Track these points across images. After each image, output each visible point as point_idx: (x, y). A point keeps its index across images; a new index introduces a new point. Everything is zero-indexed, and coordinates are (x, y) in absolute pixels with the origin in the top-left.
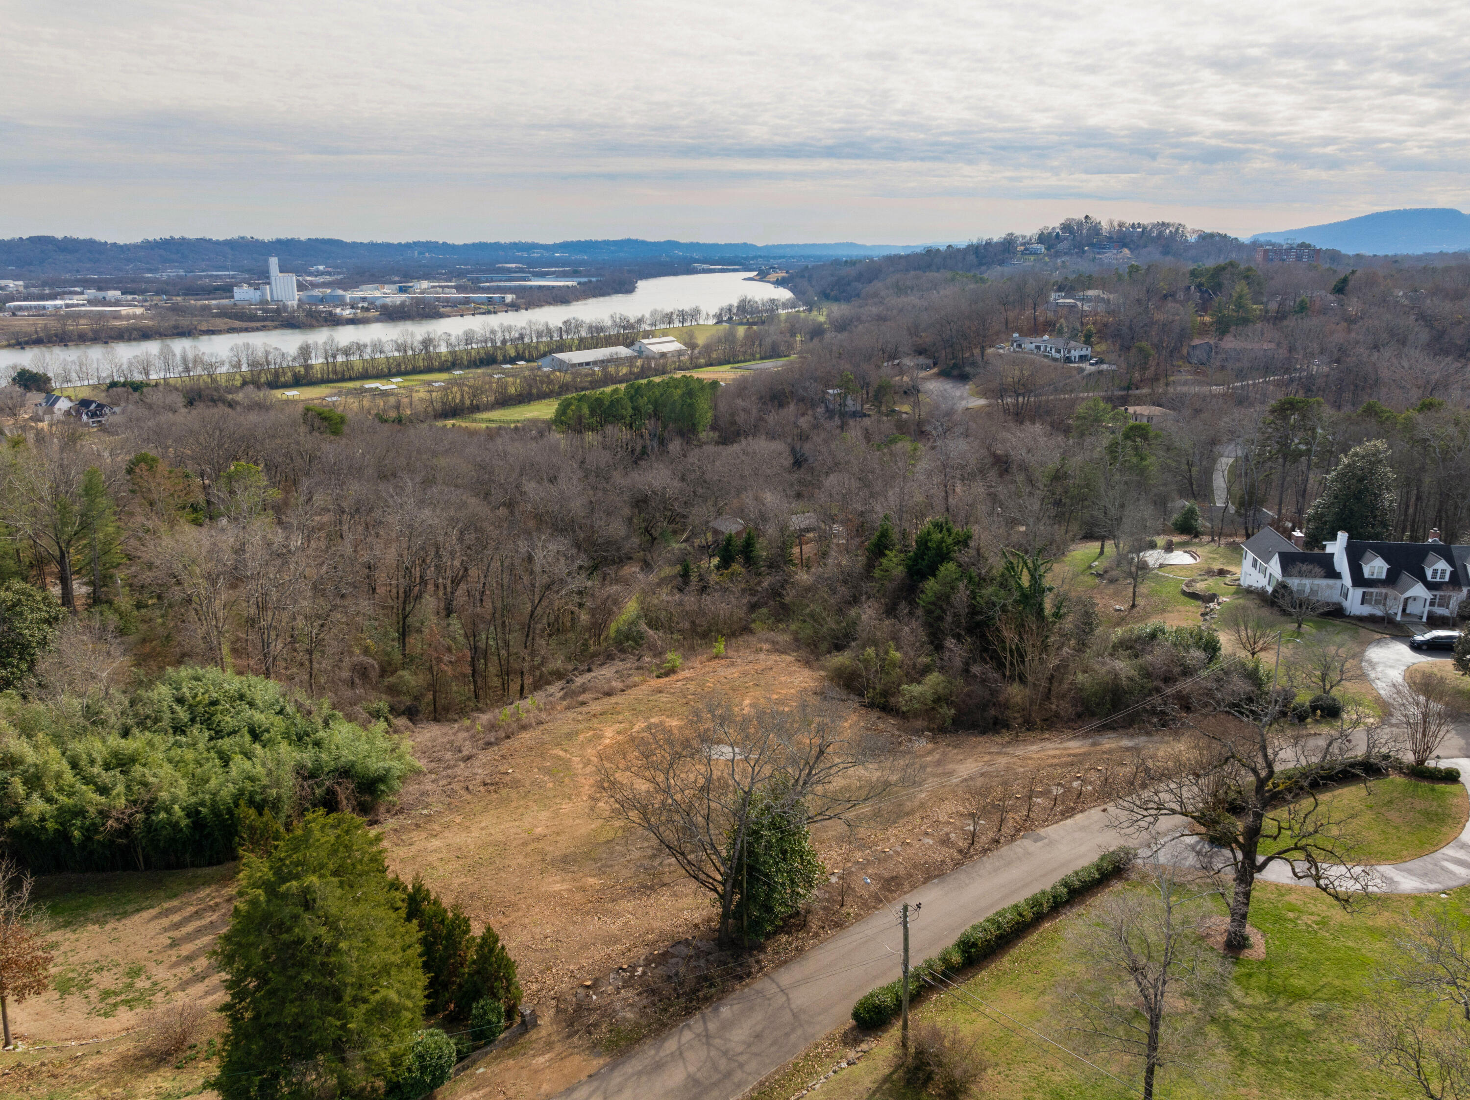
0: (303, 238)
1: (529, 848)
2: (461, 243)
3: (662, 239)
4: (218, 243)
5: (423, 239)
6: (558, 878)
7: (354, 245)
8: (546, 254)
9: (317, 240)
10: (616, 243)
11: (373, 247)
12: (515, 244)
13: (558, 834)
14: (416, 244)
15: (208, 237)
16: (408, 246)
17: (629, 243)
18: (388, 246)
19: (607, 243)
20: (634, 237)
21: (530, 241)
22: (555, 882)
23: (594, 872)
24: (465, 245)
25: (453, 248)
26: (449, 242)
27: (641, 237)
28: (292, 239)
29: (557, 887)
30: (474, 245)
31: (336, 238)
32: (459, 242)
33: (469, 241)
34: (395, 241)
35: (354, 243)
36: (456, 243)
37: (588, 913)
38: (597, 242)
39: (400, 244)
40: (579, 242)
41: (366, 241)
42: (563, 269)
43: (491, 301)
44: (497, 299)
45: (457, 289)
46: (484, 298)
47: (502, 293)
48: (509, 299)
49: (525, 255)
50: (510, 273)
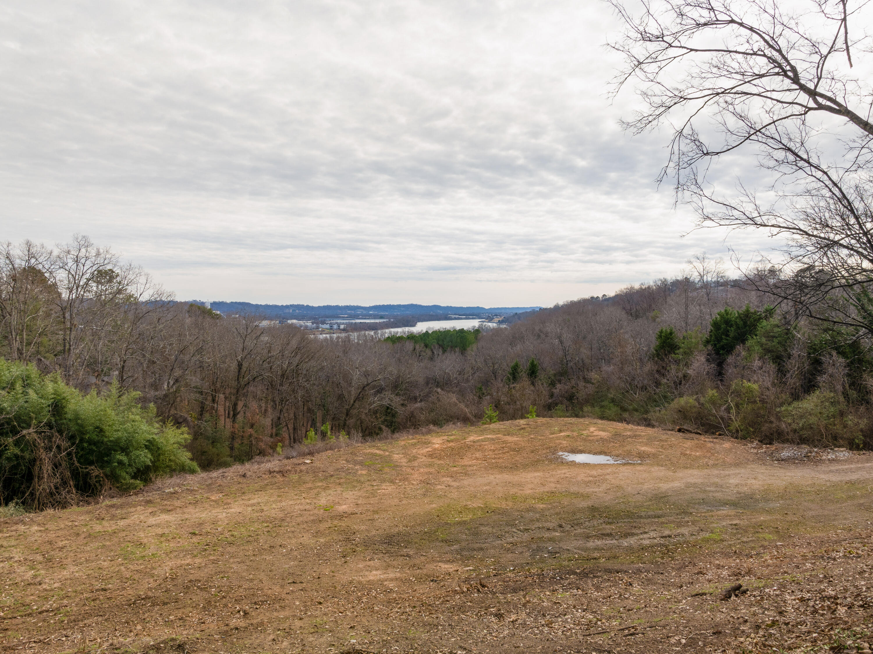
0: (228, 302)
1: (323, 526)
2: (317, 306)
3: (431, 304)
5: (296, 303)
6: (376, 563)
7: (257, 306)
8: (365, 312)
9: (236, 303)
10: (404, 306)
11: (267, 307)
12: (347, 306)
13: (375, 512)
14: (291, 306)
16: (287, 307)
17: (412, 306)
18: (276, 307)
19: (399, 306)
20: (415, 303)
21: (355, 304)
22: (370, 569)
23: (449, 556)
24: (319, 307)
25: (313, 308)
26: (310, 305)
28: (222, 302)
29: (375, 575)
30: (324, 306)
31: (247, 302)
32: (316, 305)
33: (322, 305)
36: (314, 306)
37: (462, 609)
38: (393, 306)
39: (282, 306)
40: (383, 305)
41: (263, 304)
42: (375, 317)
43: (331, 328)
44: (335, 327)
45: (313, 323)
46: (328, 326)
47: (339, 325)
48: (342, 327)
49: (353, 312)
50: (343, 318)
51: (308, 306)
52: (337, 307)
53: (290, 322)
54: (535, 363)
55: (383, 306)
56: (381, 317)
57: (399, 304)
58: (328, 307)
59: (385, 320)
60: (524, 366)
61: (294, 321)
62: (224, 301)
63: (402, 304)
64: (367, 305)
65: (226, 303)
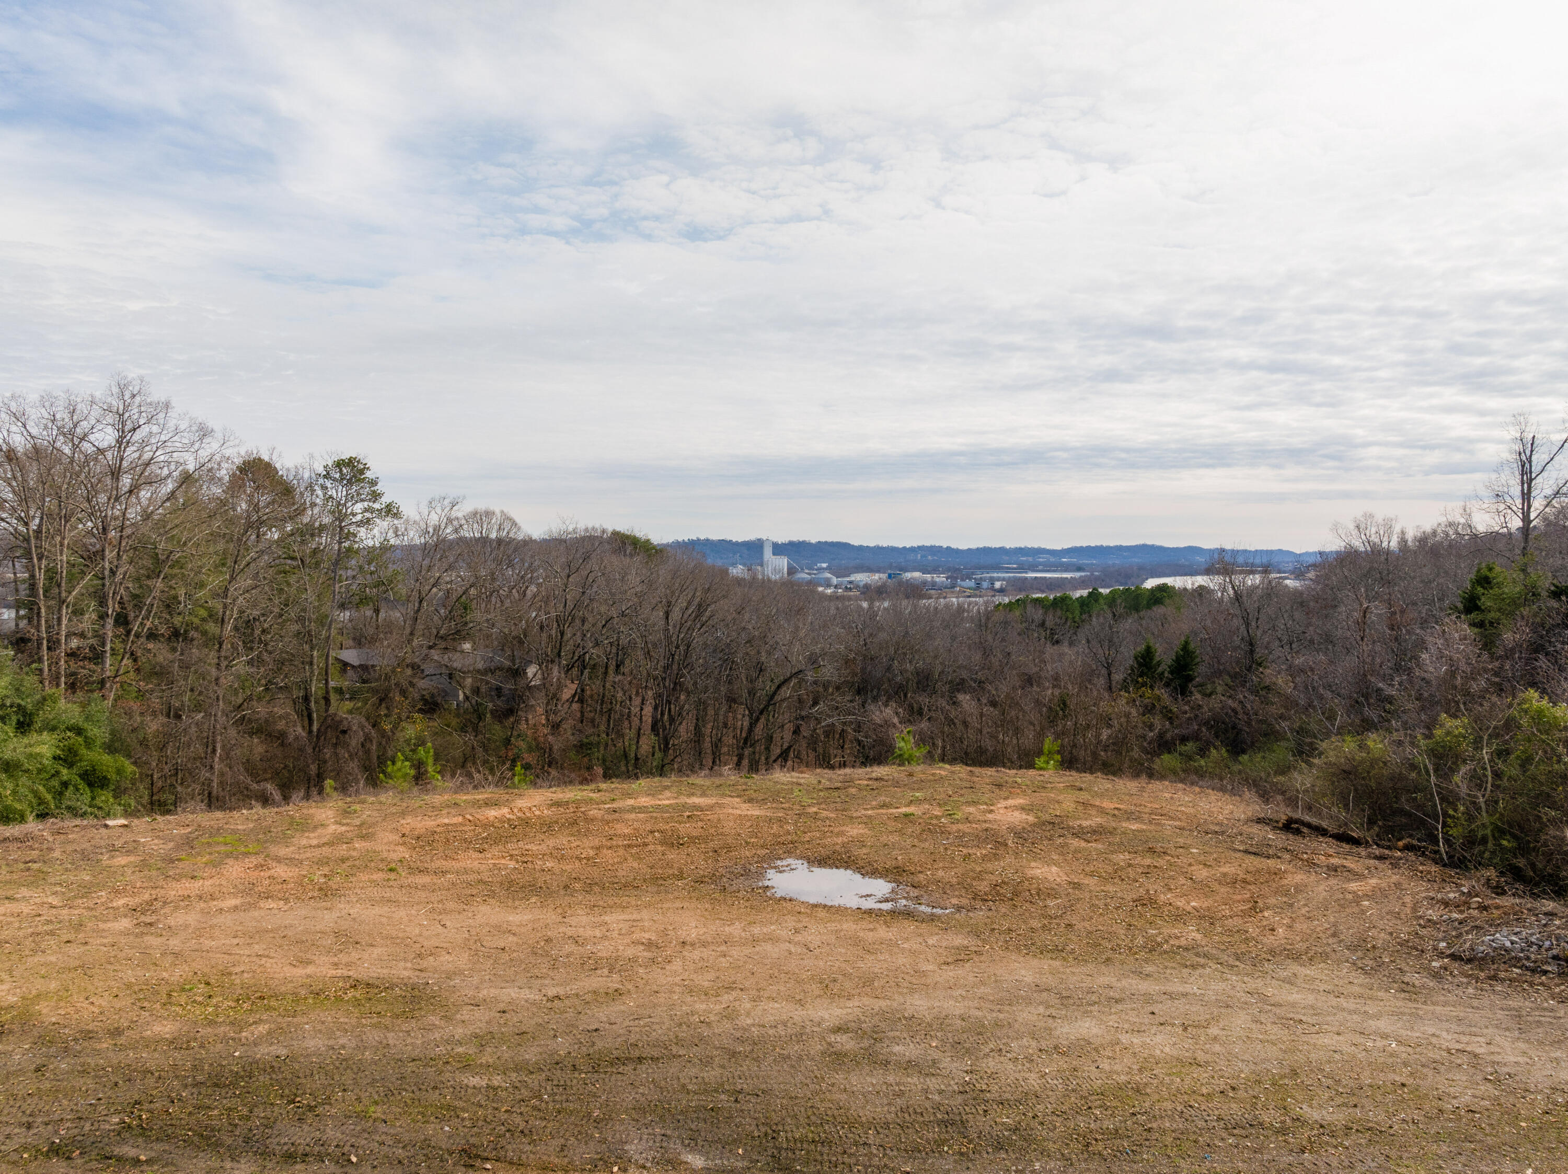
0: (813, 541)
2: (965, 548)
4: (737, 544)
5: (928, 544)
7: (861, 548)
8: (1052, 559)
9: (826, 542)
11: (878, 550)
12: (1020, 549)
14: (920, 548)
15: (728, 538)
16: (912, 549)
17: (1144, 547)
19: (1119, 548)
24: (969, 550)
25: (957, 551)
26: (954, 546)
27: (1158, 543)
28: (804, 542)
30: (978, 549)
31: (844, 541)
32: (963, 546)
33: (973, 546)
34: (900, 545)
35: (861, 546)
36: (961, 548)
38: (1109, 548)
39: (904, 548)
41: (872, 545)
42: (1066, 568)
43: (978, 586)
44: (985, 585)
45: (947, 578)
46: (972, 584)
47: (992, 581)
48: (998, 585)
49: (1030, 559)
50: (1008, 570)
51: (948, 548)
52: (1002, 550)
53: (908, 575)
54: (1192, 646)
55: (1089, 548)
56: (1079, 569)
57: (1118, 543)
58: (986, 551)
59: (1083, 574)
60: (1165, 656)
61: (917, 574)
62: (807, 539)
63: (1124, 544)
64: (1058, 547)
65: (810, 544)
